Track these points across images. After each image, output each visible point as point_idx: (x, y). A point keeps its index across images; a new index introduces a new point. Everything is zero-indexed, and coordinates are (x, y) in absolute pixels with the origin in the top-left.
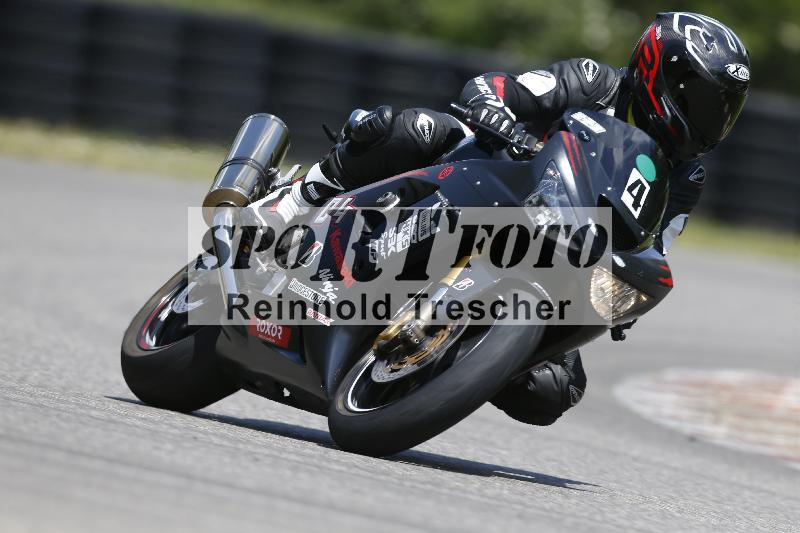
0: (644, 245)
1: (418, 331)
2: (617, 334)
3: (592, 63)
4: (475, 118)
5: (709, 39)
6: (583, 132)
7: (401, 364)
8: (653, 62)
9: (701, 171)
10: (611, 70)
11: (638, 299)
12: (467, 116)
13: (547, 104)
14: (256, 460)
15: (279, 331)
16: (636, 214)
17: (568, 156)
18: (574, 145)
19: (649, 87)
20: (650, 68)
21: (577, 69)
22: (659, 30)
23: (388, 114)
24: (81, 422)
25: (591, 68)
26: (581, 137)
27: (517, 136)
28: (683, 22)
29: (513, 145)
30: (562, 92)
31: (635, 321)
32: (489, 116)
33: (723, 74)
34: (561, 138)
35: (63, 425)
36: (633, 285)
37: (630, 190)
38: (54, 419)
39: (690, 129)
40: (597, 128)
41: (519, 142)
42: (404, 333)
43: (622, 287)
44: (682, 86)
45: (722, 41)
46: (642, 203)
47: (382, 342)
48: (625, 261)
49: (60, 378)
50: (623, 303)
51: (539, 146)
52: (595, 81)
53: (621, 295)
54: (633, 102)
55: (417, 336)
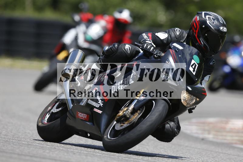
0: (197, 83)
1: (129, 113)
2: (190, 111)
3: (178, 29)
4: (143, 47)
5: (214, 20)
6: (176, 49)
7: (124, 124)
8: (197, 27)
9: (214, 61)
10: (184, 31)
11: (196, 100)
12: (140, 46)
13: (165, 42)
14: (74, 154)
15: (85, 116)
16: (194, 74)
17: (172, 57)
18: (174, 53)
19: (196, 35)
20: (196, 29)
21: (174, 31)
22: (198, 17)
23: (116, 45)
24: (20, 145)
25: (178, 31)
26: (176, 51)
27: (156, 52)
28: (206, 14)
29: (155, 54)
30: (170, 38)
31: (196, 107)
32: (147, 46)
33: (219, 30)
34: (169, 52)
35: (15, 146)
36: (194, 96)
37: (192, 66)
38: (12, 145)
39: (209, 48)
40: (181, 48)
41: (156, 53)
42: (124, 114)
43: (191, 96)
44: (206, 35)
45: (218, 20)
46: (196, 70)
47: (118, 117)
48: (191, 88)
49: (11, 132)
50: (192, 101)
51: (163, 54)
52: (179, 34)
53: (191, 99)
54: (191, 40)
55: (128, 115)
